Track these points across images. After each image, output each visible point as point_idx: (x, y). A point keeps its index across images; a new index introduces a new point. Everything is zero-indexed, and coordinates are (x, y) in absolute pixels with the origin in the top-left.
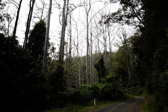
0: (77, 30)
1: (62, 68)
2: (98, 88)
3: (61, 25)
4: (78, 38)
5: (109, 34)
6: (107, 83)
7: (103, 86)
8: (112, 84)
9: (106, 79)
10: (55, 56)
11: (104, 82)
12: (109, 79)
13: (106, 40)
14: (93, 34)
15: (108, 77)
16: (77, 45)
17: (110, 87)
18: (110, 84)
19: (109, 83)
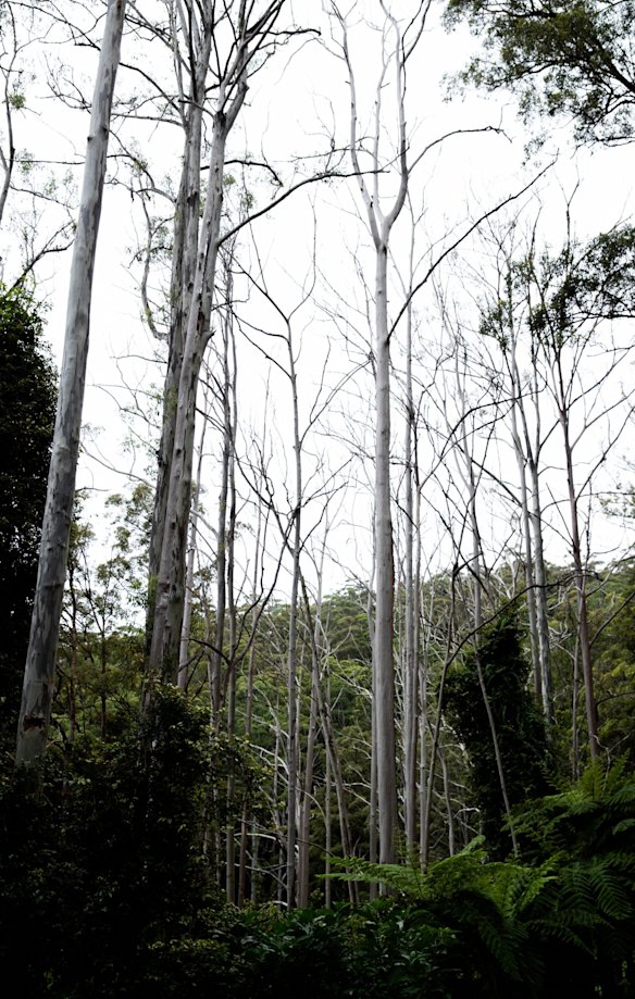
0: (293, 378)
1: (187, 721)
2: (490, 903)
3: (159, 336)
4: (298, 447)
5: (564, 412)
6: (562, 863)
7: (533, 891)
8: (612, 870)
9: (557, 819)
10: (83, 601)
11: (533, 852)
12: (582, 820)
13: (534, 467)
14: (430, 413)
15: (575, 797)
16: (297, 513)
17: (592, 892)
18: (597, 869)
19: (586, 857)
